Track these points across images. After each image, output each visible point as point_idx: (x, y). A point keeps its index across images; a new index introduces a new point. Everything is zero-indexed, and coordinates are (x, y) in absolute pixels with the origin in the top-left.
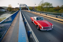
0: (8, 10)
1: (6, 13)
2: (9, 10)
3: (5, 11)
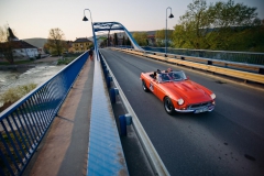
0: (47, 53)
1: (41, 63)
2: (51, 50)
3: (39, 57)
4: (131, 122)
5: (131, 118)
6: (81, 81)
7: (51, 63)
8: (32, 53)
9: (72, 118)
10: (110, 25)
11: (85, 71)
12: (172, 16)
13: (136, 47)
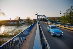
0: (26, 22)
3: (24, 23)
4: (46, 46)
6: (33, 31)
7: (26, 25)
9: (29, 41)
10: (42, 16)
11: (34, 28)
12: (61, 13)
13: (49, 22)
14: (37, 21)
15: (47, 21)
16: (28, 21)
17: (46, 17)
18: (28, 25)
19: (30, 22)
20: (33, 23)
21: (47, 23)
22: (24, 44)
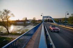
0: (32, 23)
1: (30, 25)
3: (30, 23)
5: (52, 45)
7: (32, 25)
8: (29, 22)
9: (35, 40)
12: (68, 14)
14: (42, 22)
15: (52, 21)
16: (34, 22)
17: (51, 18)
18: (34, 25)
19: (35, 22)
20: (38, 23)
21: (52, 23)
22: (29, 43)
